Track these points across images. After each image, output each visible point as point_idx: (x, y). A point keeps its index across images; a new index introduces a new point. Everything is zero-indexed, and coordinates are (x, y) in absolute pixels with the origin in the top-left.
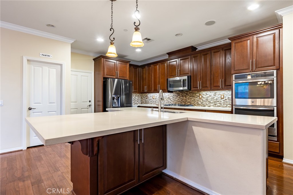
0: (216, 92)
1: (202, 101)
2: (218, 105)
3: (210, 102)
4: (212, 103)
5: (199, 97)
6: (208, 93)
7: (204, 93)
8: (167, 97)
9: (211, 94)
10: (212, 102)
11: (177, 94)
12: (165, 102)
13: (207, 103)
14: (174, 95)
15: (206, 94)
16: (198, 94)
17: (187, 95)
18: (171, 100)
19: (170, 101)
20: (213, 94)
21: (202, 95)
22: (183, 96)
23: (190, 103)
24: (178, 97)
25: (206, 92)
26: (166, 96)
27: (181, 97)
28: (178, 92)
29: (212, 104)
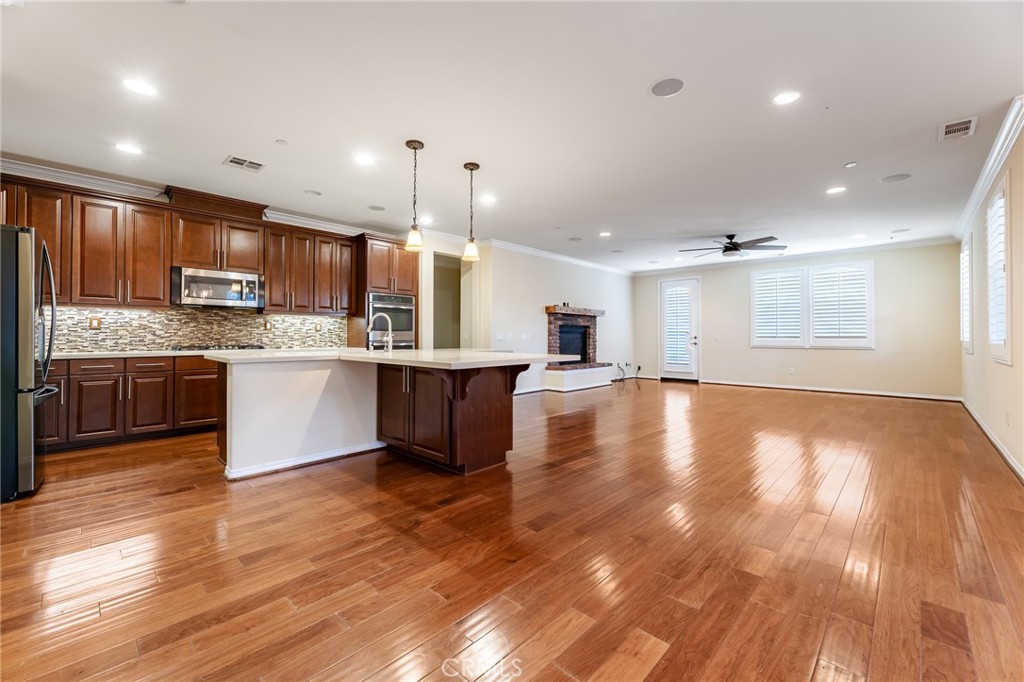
0: (305, 317)
1: (271, 336)
2: (310, 343)
3: (292, 339)
4: (298, 340)
5: (265, 326)
6: (287, 319)
7: (279, 318)
8: (135, 323)
9: (294, 321)
10: (296, 337)
11: (184, 316)
12: (120, 341)
13: (286, 341)
14: (170, 317)
15: (283, 321)
16: (262, 321)
17: (225, 320)
18: (154, 334)
19: (150, 337)
20: (299, 321)
21: (273, 323)
22: (209, 323)
23: (237, 341)
24: (192, 325)
25: (283, 316)
26: (127, 320)
27: (204, 327)
28: (189, 311)
29: (296, 343)
